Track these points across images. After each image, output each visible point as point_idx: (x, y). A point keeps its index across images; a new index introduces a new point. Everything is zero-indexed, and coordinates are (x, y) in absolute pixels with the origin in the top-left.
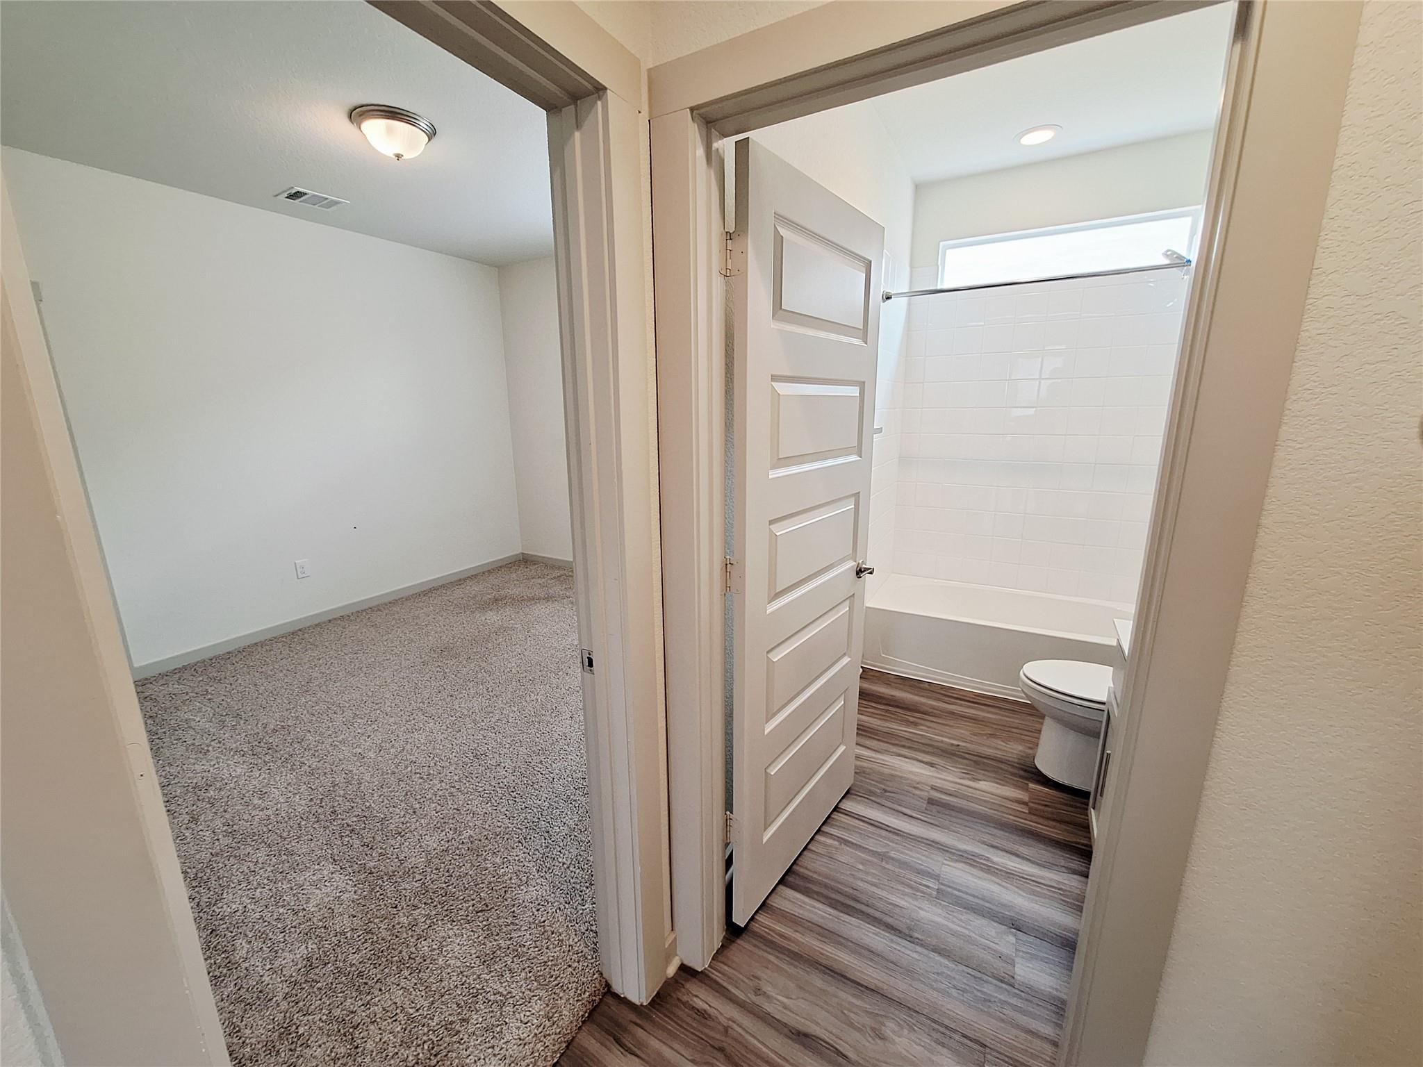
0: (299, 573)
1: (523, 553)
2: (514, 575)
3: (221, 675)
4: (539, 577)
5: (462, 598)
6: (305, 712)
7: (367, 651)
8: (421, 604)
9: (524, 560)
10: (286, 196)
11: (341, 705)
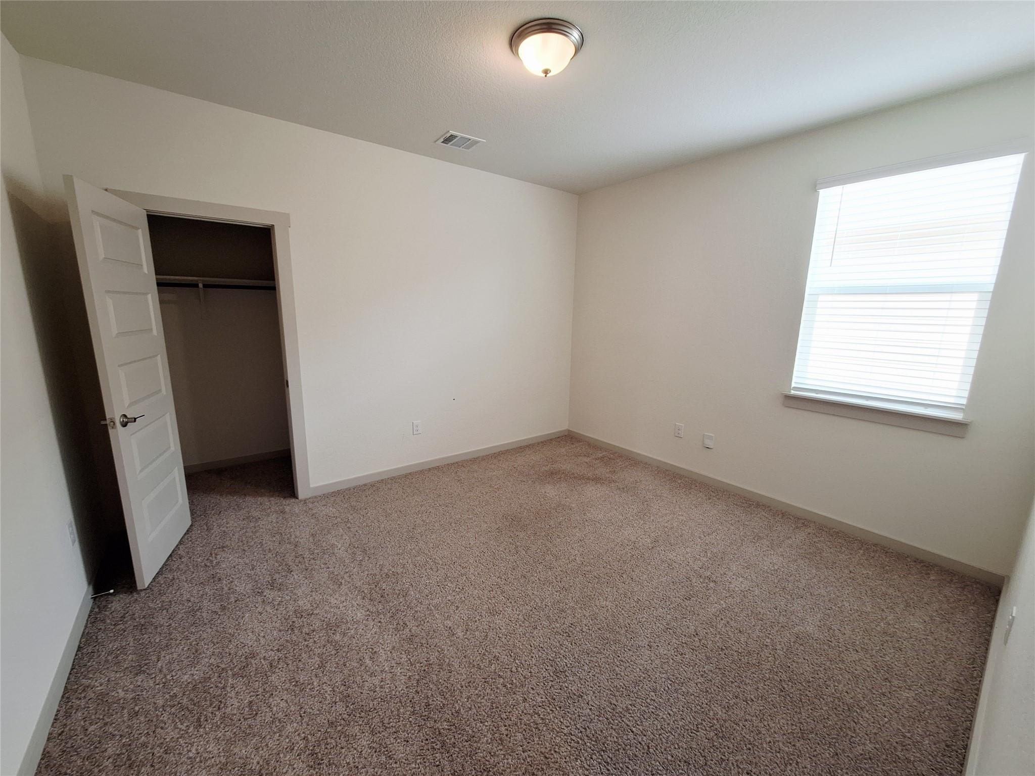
0: (414, 431)
1: (569, 430)
2: (563, 450)
3: (358, 505)
4: (585, 456)
5: (524, 466)
6: (410, 561)
7: (455, 506)
8: (493, 466)
9: (569, 438)
10: (442, 140)
11: (436, 561)
